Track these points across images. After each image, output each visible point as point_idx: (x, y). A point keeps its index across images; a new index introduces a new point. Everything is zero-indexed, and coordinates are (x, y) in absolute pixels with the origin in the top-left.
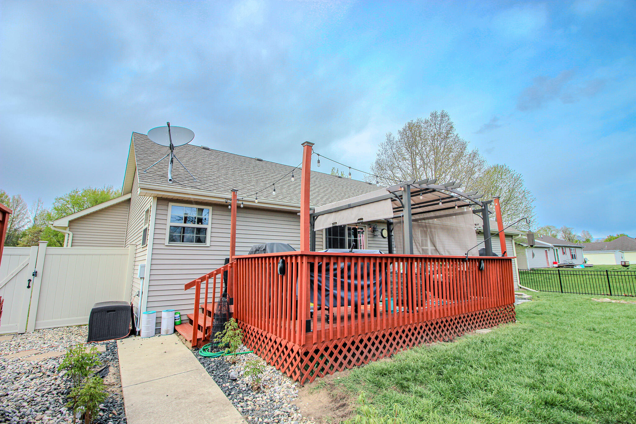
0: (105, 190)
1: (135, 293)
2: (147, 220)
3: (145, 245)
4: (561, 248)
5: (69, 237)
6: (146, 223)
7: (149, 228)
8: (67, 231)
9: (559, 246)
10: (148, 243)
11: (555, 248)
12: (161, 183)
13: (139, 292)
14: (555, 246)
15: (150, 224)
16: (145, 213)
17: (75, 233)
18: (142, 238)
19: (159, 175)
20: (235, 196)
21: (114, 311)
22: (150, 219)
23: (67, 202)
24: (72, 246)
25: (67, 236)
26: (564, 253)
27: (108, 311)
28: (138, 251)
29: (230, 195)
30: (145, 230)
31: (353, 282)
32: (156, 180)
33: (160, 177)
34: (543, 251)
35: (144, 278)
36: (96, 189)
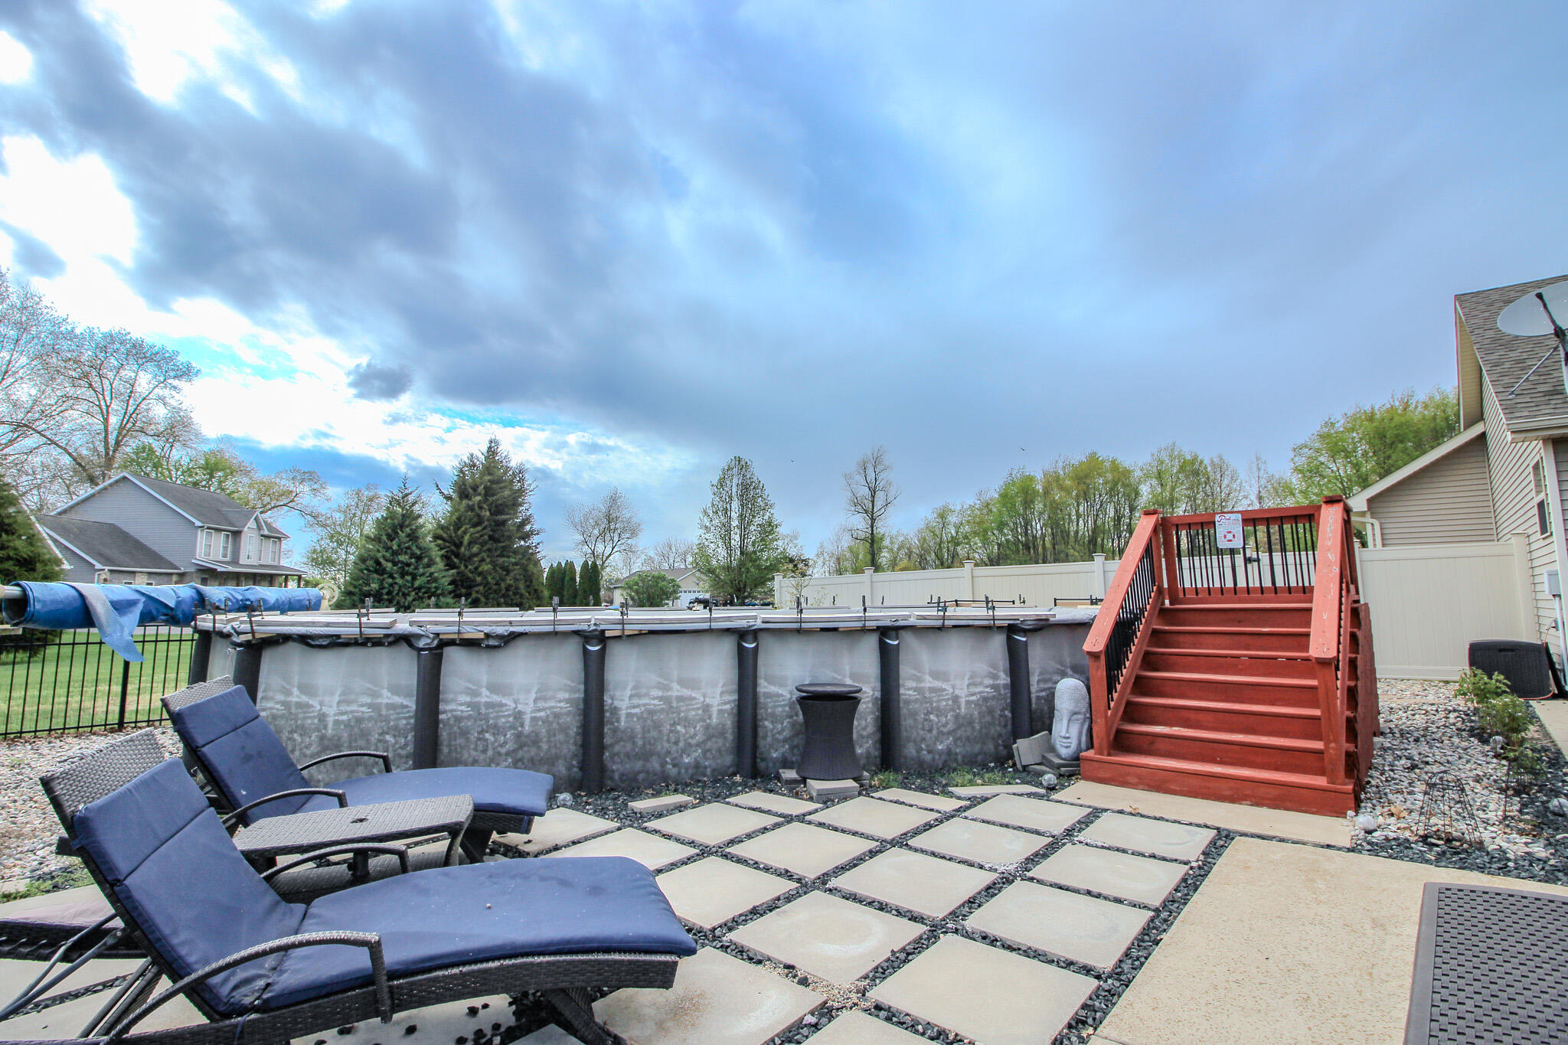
0: (1397, 404)
1: (1547, 622)
2: (1539, 485)
3: (1548, 534)
5: (1373, 529)
6: (1538, 492)
7: (1549, 501)
8: (1368, 519)
10: (1553, 530)
12: (1552, 411)
13: (1556, 621)
15: (1548, 492)
16: (1530, 469)
17: (1383, 521)
18: (1536, 519)
19: (1546, 393)
21: (1512, 650)
22: (1547, 483)
23: (1318, 451)
24: (1384, 545)
25: (1369, 527)
27: (1501, 650)
28: (1534, 547)
30: (1541, 506)
32: (1542, 407)
33: (1547, 398)
35: (1559, 596)
36: (1373, 409)
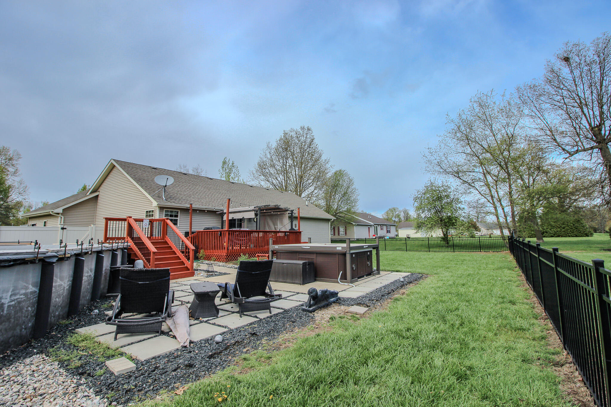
4: (380, 226)
5: (61, 219)
8: (60, 215)
9: (378, 225)
11: (376, 226)
14: (375, 224)
17: (65, 216)
20: (191, 206)
26: (381, 229)
29: (189, 206)
31: (240, 238)
34: (367, 228)
